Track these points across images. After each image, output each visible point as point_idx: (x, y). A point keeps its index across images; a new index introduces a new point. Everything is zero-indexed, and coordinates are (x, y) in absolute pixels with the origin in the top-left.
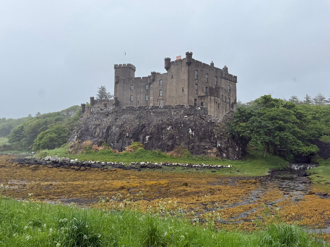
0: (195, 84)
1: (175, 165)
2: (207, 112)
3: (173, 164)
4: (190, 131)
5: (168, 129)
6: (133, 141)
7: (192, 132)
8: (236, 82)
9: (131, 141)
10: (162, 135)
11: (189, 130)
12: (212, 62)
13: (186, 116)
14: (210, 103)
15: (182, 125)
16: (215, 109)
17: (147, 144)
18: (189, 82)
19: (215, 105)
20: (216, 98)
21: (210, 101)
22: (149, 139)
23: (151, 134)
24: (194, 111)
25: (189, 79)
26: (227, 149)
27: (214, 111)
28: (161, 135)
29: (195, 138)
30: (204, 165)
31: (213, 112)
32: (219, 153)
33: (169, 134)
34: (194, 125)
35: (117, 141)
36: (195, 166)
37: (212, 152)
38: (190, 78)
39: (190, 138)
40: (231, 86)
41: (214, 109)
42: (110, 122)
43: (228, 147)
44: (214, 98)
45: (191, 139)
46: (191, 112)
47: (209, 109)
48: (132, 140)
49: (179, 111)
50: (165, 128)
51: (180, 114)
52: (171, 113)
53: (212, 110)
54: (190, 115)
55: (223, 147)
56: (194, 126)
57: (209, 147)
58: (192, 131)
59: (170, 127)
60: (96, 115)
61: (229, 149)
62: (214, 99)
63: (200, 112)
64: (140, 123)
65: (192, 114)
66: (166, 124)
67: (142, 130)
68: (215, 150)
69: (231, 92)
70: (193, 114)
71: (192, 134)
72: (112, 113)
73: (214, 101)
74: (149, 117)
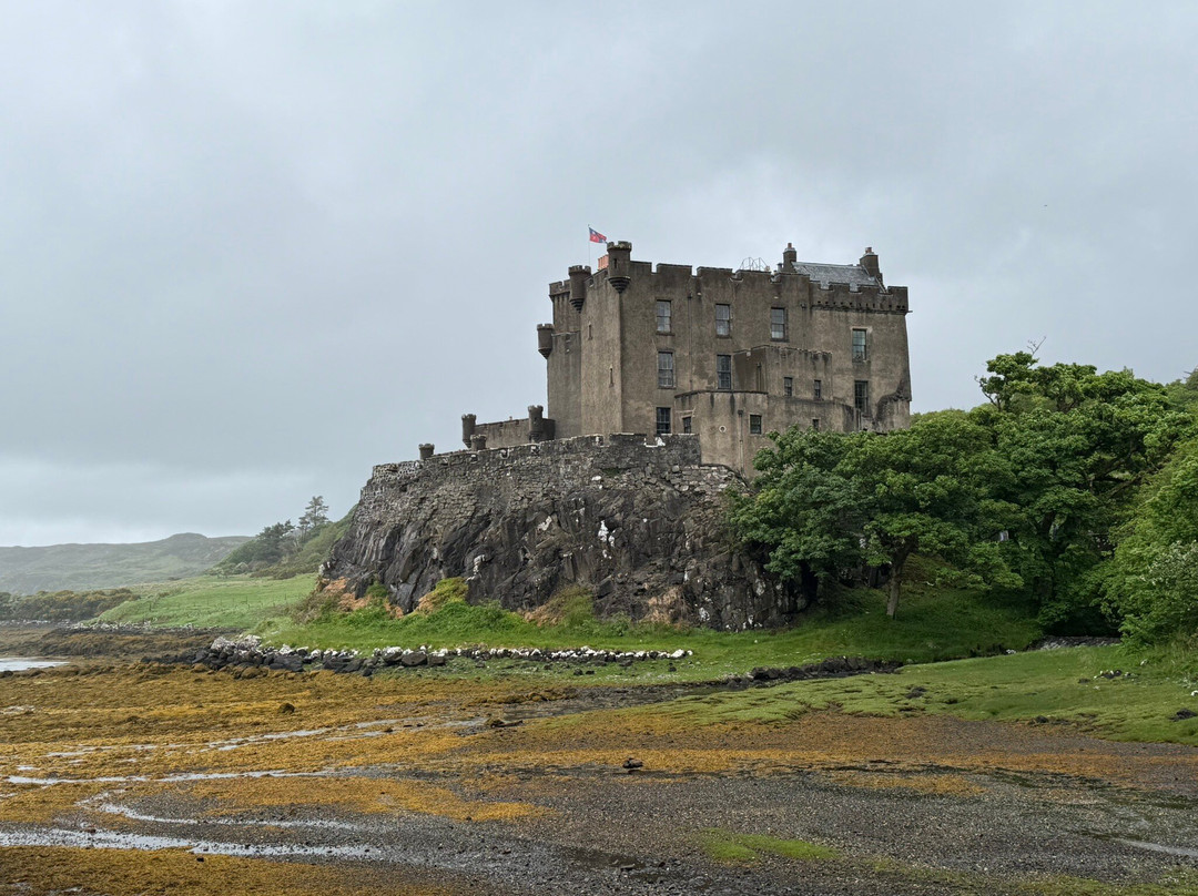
0: (655, 351)
1: (496, 655)
2: (695, 452)
3: (492, 651)
4: (604, 531)
5: (544, 527)
6: (443, 577)
7: (608, 536)
8: (904, 310)
9: (439, 574)
10: (525, 552)
11: (599, 528)
12: (790, 245)
13: (598, 478)
14: (712, 417)
15: (582, 510)
16: (734, 438)
17: (473, 585)
18: (623, 349)
19: (733, 422)
20: (738, 396)
21: (711, 410)
22: (483, 565)
23: (490, 549)
24: (632, 454)
25: (623, 339)
26: (713, 590)
27: (729, 446)
28: (520, 552)
29: (618, 555)
30: (590, 651)
31: (725, 449)
32: (684, 608)
33: (545, 545)
34: (622, 509)
35: (405, 576)
36: (558, 657)
37: (660, 603)
38: (627, 335)
39: (601, 556)
40: (870, 330)
41: (729, 439)
42: (404, 511)
43: (717, 584)
44: (728, 396)
45: (606, 560)
46: (618, 460)
47: (704, 439)
48: (441, 571)
49: (579, 459)
50: (535, 523)
51: (582, 470)
52: (558, 468)
53: (722, 442)
54: (617, 471)
55: (698, 585)
56: (620, 512)
57: (652, 587)
58: (610, 530)
59: (549, 520)
60: (379, 491)
61: (721, 591)
62: (727, 403)
63: (660, 457)
64: (475, 511)
65: (624, 465)
66: (539, 509)
67: (476, 535)
68: (672, 594)
69: (873, 357)
70: (628, 468)
71: (608, 543)
72: (417, 480)
73: (729, 408)
74: (502, 489)
